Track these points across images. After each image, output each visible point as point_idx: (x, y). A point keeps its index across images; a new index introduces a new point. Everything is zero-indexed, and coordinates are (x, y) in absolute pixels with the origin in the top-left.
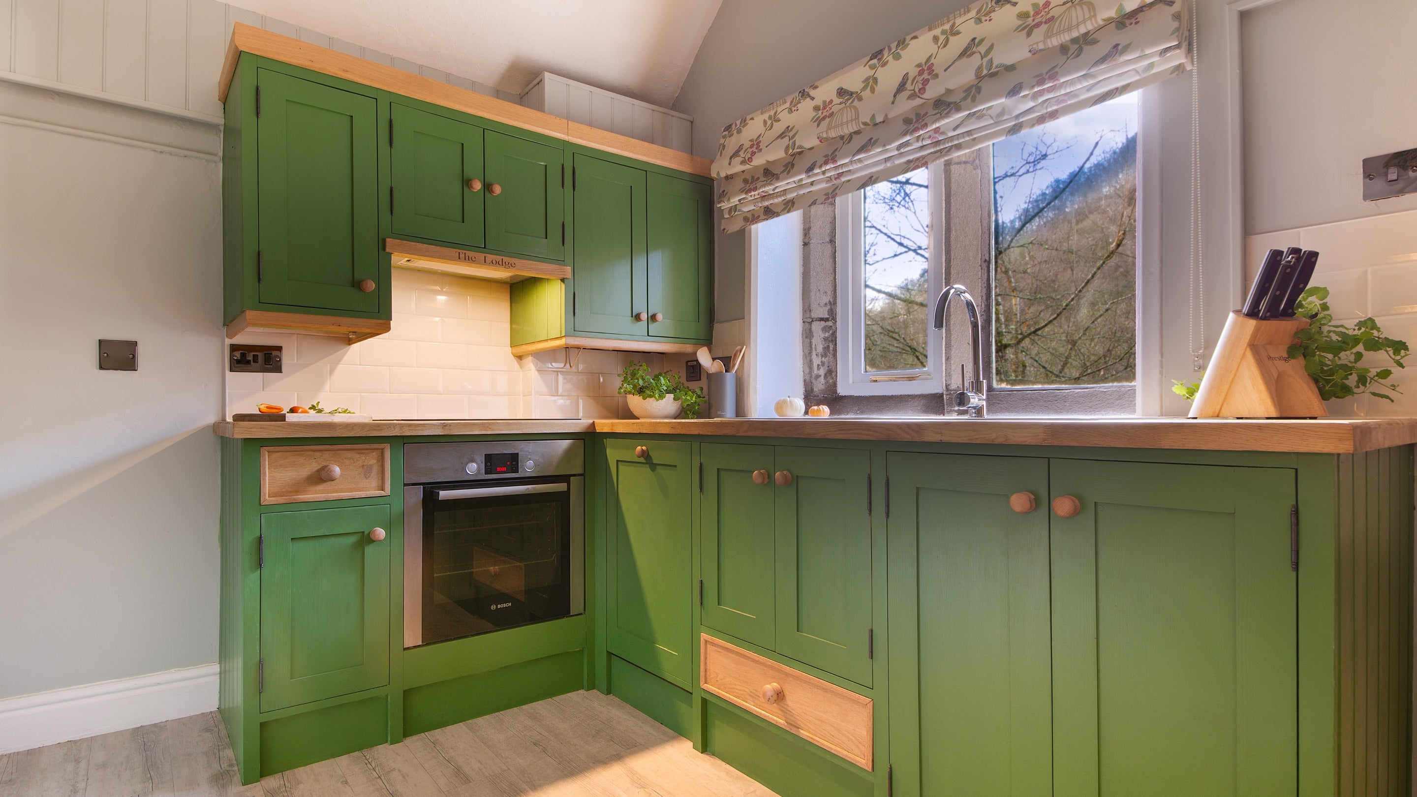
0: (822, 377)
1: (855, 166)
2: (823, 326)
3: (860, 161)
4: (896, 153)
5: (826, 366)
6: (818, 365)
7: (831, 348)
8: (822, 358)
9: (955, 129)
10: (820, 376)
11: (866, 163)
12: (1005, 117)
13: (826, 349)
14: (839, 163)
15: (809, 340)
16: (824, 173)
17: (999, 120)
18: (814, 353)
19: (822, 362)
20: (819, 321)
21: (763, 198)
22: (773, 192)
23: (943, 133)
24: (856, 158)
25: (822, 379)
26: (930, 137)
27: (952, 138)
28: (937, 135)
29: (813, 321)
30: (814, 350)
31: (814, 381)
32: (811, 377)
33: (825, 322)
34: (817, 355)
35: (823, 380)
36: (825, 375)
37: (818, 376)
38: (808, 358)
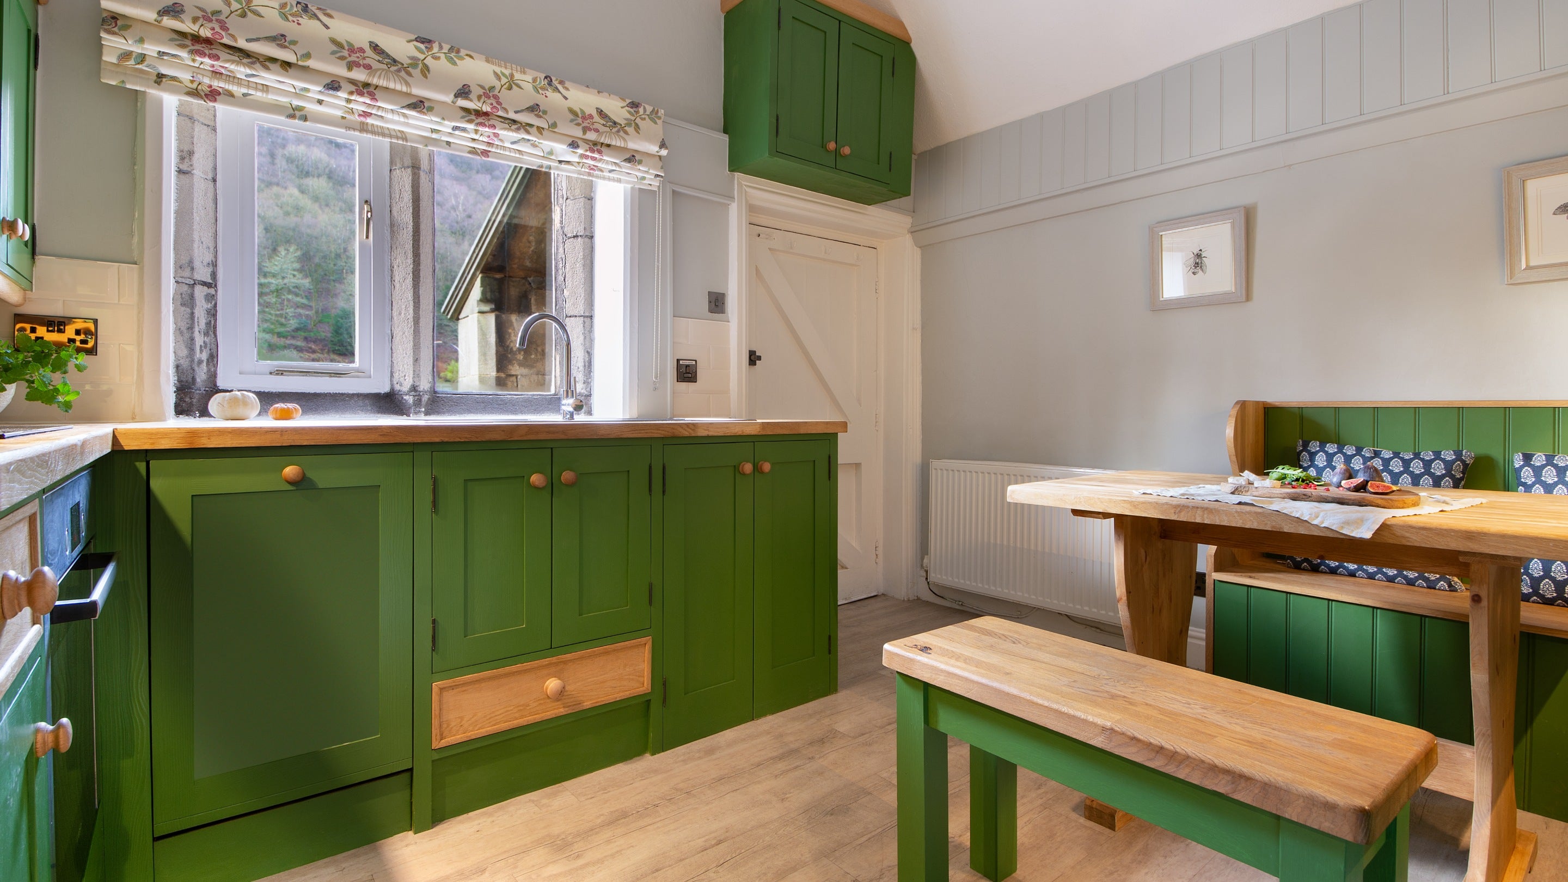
0: (205, 364)
1: (396, 118)
2: (205, 293)
3: (405, 115)
4: (450, 131)
5: (208, 349)
6: (201, 346)
7: (213, 322)
8: (204, 338)
9: (513, 143)
10: (203, 361)
11: (411, 121)
12: (553, 157)
13: (208, 324)
14: (379, 104)
15: (188, 310)
16: (348, 101)
17: (548, 156)
18: (196, 329)
19: (204, 342)
20: (202, 285)
21: (216, 74)
22: (245, 78)
23: (501, 140)
24: (405, 111)
25: (204, 365)
26: (489, 137)
27: (504, 148)
28: (495, 139)
29: (195, 284)
30: (196, 324)
31: (196, 368)
32: (192, 361)
33: (208, 288)
34: (199, 332)
35: (205, 368)
36: (208, 360)
37: (200, 362)
38: (187, 335)
